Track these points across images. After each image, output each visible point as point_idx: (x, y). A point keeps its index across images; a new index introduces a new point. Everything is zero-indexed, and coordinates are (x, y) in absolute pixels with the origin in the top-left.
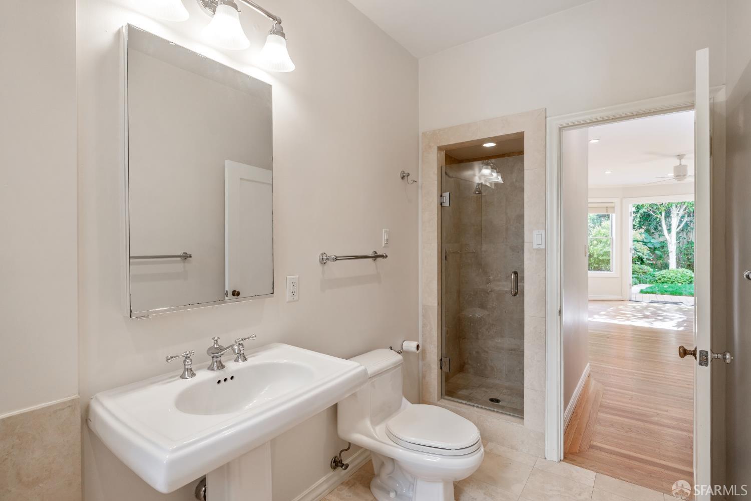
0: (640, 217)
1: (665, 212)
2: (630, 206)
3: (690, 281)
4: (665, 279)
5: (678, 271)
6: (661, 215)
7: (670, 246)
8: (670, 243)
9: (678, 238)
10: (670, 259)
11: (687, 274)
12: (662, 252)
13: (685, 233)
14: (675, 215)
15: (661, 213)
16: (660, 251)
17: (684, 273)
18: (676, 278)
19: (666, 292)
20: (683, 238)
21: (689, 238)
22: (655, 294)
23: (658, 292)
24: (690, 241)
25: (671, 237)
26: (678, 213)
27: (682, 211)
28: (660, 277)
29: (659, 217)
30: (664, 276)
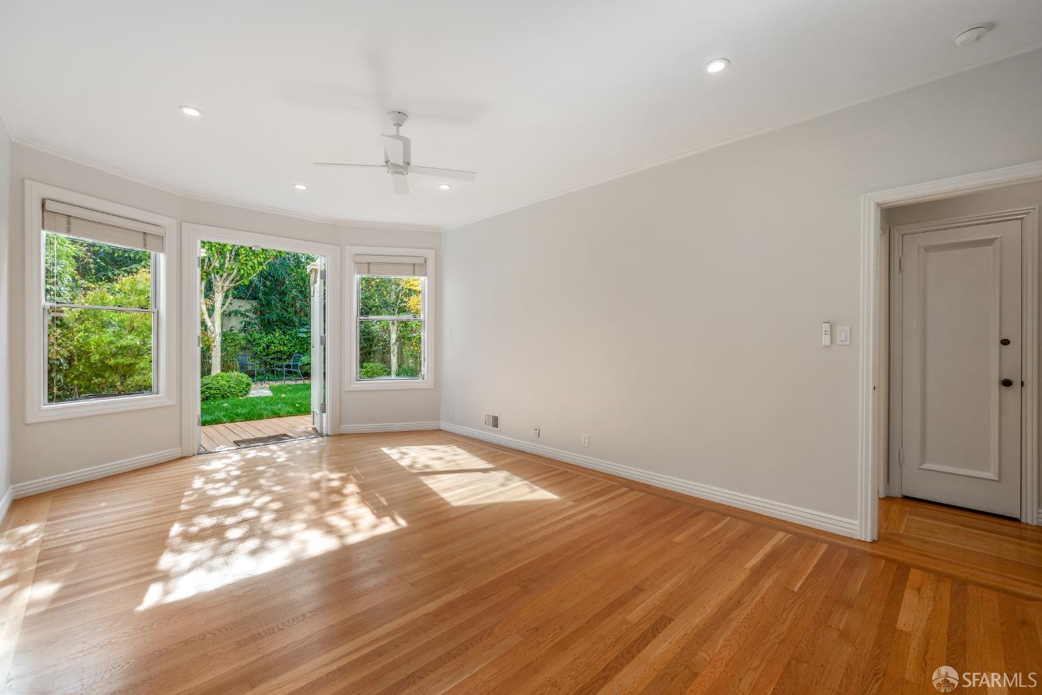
3: (246, 389)
10: (213, 358)
11: (243, 380)
14: (220, 288)
25: (213, 323)
27: (227, 284)
30: (210, 385)
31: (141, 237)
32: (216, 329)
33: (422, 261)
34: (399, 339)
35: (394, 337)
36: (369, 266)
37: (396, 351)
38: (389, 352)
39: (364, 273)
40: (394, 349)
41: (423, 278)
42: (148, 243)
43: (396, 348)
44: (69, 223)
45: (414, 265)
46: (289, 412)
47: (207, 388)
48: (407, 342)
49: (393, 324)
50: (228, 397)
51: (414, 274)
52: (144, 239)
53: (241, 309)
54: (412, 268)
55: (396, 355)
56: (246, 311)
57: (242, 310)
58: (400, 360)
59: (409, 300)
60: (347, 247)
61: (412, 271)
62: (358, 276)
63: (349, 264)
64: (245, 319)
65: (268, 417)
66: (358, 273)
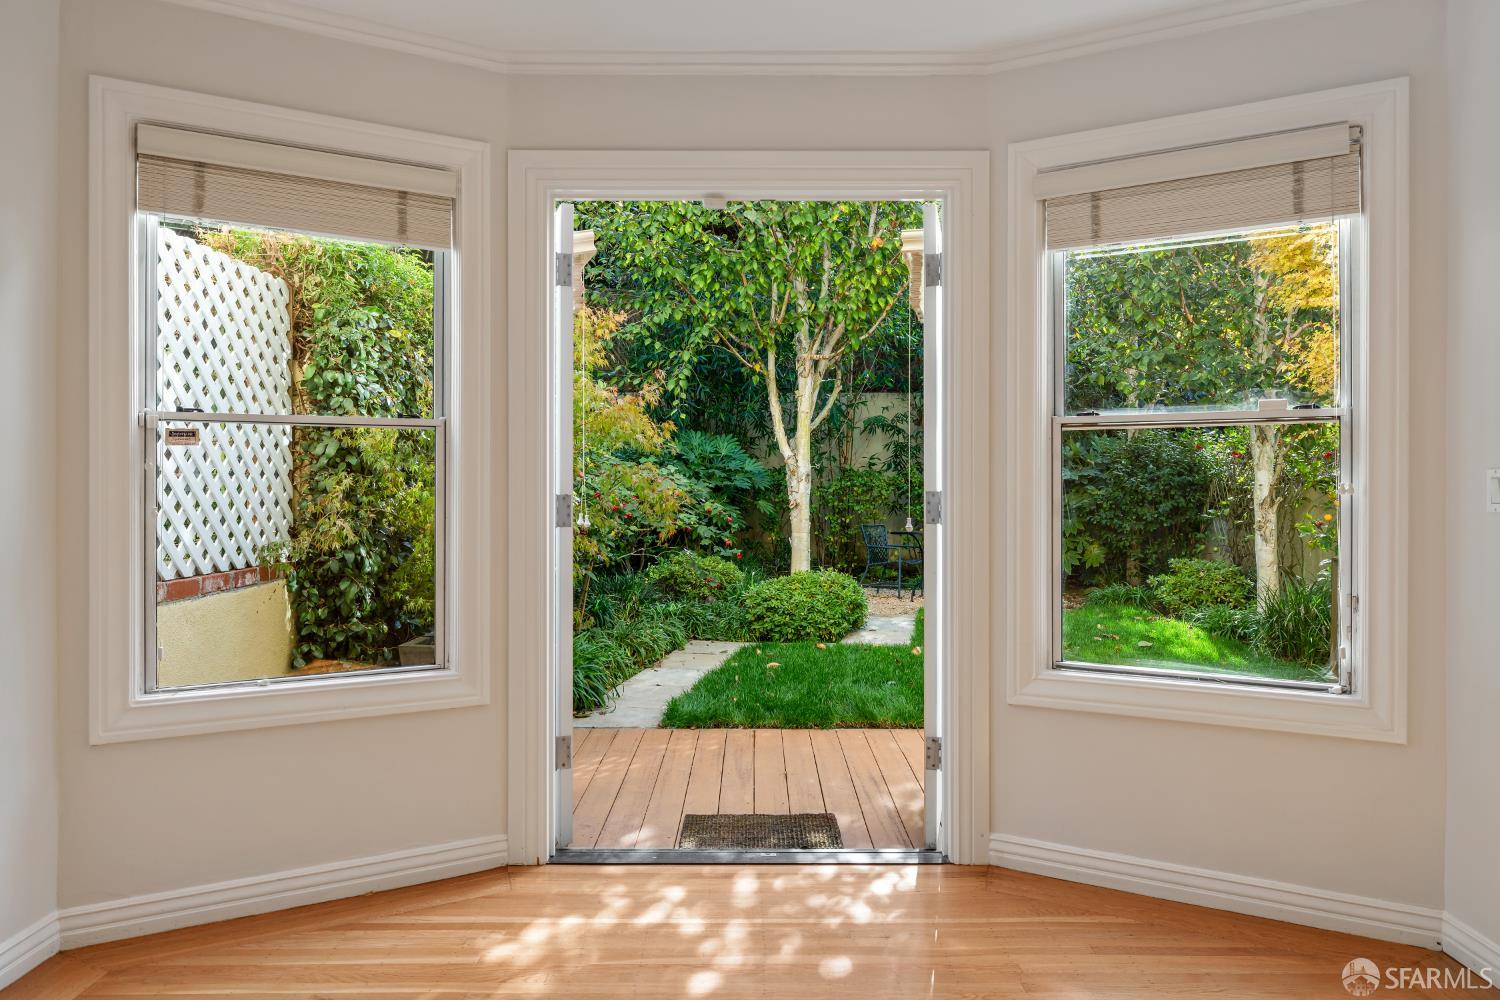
0: (689, 362)
1: (775, 348)
2: (561, 218)
3: (852, 619)
4: (777, 618)
5: (814, 582)
6: (766, 364)
7: (794, 483)
8: (793, 473)
9: (816, 455)
10: (794, 534)
11: (843, 593)
12: (775, 504)
13: (834, 442)
14: (808, 364)
15: (764, 353)
16: (769, 500)
17: (835, 588)
18: (811, 609)
19: (769, 709)
20: (828, 459)
21: (846, 459)
22: (727, 726)
23: (738, 717)
24: (848, 467)
25: (794, 449)
26: (815, 357)
27: (827, 352)
28: (759, 610)
29: (757, 368)
30: (774, 603)
31: (389, 209)
32: (800, 464)
33: (1339, 142)
34: (1282, 483)
35: (1264, 481)
36: (1096, 207)
37: (1272, 526)
38: (1249, 526)
39: (1078, 241)
40: (1266, 518)
41: (1344, 223)
42: (410, 219)
43: (1272, 517)
44: (200, 185)
45: (1298, 167)
46: (901, 714)
47: (769, 609)
48: (1314, 495)
49: (1263, 438)
50: (808, 634)
51: (1299, 211)
52: (402, 213)
53: (886, 414)
54: (1287, 182)
55: (1273, 540)
56: (898, 418)
57: (889, 416)
58: (1288, 551)
59: (1305, 347)
60: (1012, 148)
61: (1290, 199)
62: (1060, 256)
63: (1022, 213)
64: (896, 438)
65: (845, 725)
66: (1056, 244)
